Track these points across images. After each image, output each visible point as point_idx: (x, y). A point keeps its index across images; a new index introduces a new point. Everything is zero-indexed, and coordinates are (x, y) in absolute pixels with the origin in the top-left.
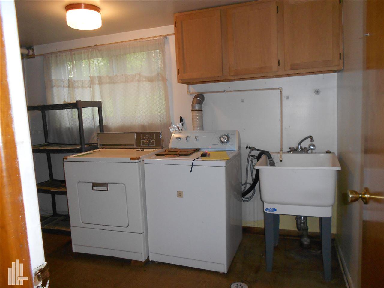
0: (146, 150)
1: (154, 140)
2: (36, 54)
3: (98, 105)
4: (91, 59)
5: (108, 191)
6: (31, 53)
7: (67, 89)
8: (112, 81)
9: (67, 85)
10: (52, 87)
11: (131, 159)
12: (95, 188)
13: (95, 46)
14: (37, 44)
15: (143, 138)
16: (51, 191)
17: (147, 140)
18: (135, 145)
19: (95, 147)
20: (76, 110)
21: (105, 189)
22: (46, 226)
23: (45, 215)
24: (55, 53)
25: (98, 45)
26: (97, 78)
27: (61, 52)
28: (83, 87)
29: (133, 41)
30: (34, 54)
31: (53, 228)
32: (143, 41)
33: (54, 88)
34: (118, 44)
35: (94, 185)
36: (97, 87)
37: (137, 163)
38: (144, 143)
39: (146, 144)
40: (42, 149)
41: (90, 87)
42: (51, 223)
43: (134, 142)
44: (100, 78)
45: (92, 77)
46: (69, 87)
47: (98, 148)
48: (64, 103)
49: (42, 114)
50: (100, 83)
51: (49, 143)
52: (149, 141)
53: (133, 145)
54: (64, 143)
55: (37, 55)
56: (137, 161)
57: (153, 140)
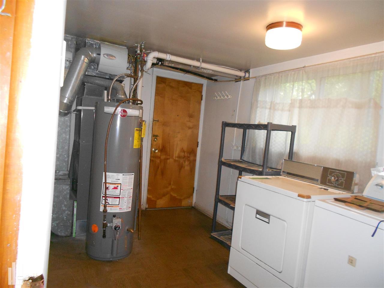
0: (330, 190)
1: (344, 180)
2: (250, 77)
3: (292, 129)
4: (296, 81)
5: (268, 223)
6: (247, 75)
7: (269, 110)
8: (313, 105)
9: (269, 107)
10: (257, 108)
11: (299, 196)
12: (258, 216)
13: (303, 67)
14: (253, 68)
15: (330, 174)
16: (231, 205)
17: (335, 179)
18: (319, 181)
19: (277, 173)
20: (266, 131)
21: (267, 220)
22: (221, 237)
23: (228, 227)
24: (266, 75)
25: (307, 67)
26: (298, 102)
27: (270, 74)
28: (282, 110)
29: (346, 60)
30: (249, 77)
31: (225, 242)
32: (358, 60)
33: (258, 109)
34: (328, 64)
35: (258, 212)
36: (296, 111)
37: (305, 202)
38: (330, 181)
39: (332, 183)
40: (232, 165)
41: (290, 111)
42: (226, 236)
43: (319, 177)
44: (301, 101)
45: (294, 100)
46: (270, 109)
47: (280, 175)
48: (258, 124)
49: (244, 132)
50: (300, 107)
51: (243, 160)
52: (337, 180)
53: (317, 180)
54: (255, 163)
55: (252, 78)
56: (305, 200)
57: (342, 180)
